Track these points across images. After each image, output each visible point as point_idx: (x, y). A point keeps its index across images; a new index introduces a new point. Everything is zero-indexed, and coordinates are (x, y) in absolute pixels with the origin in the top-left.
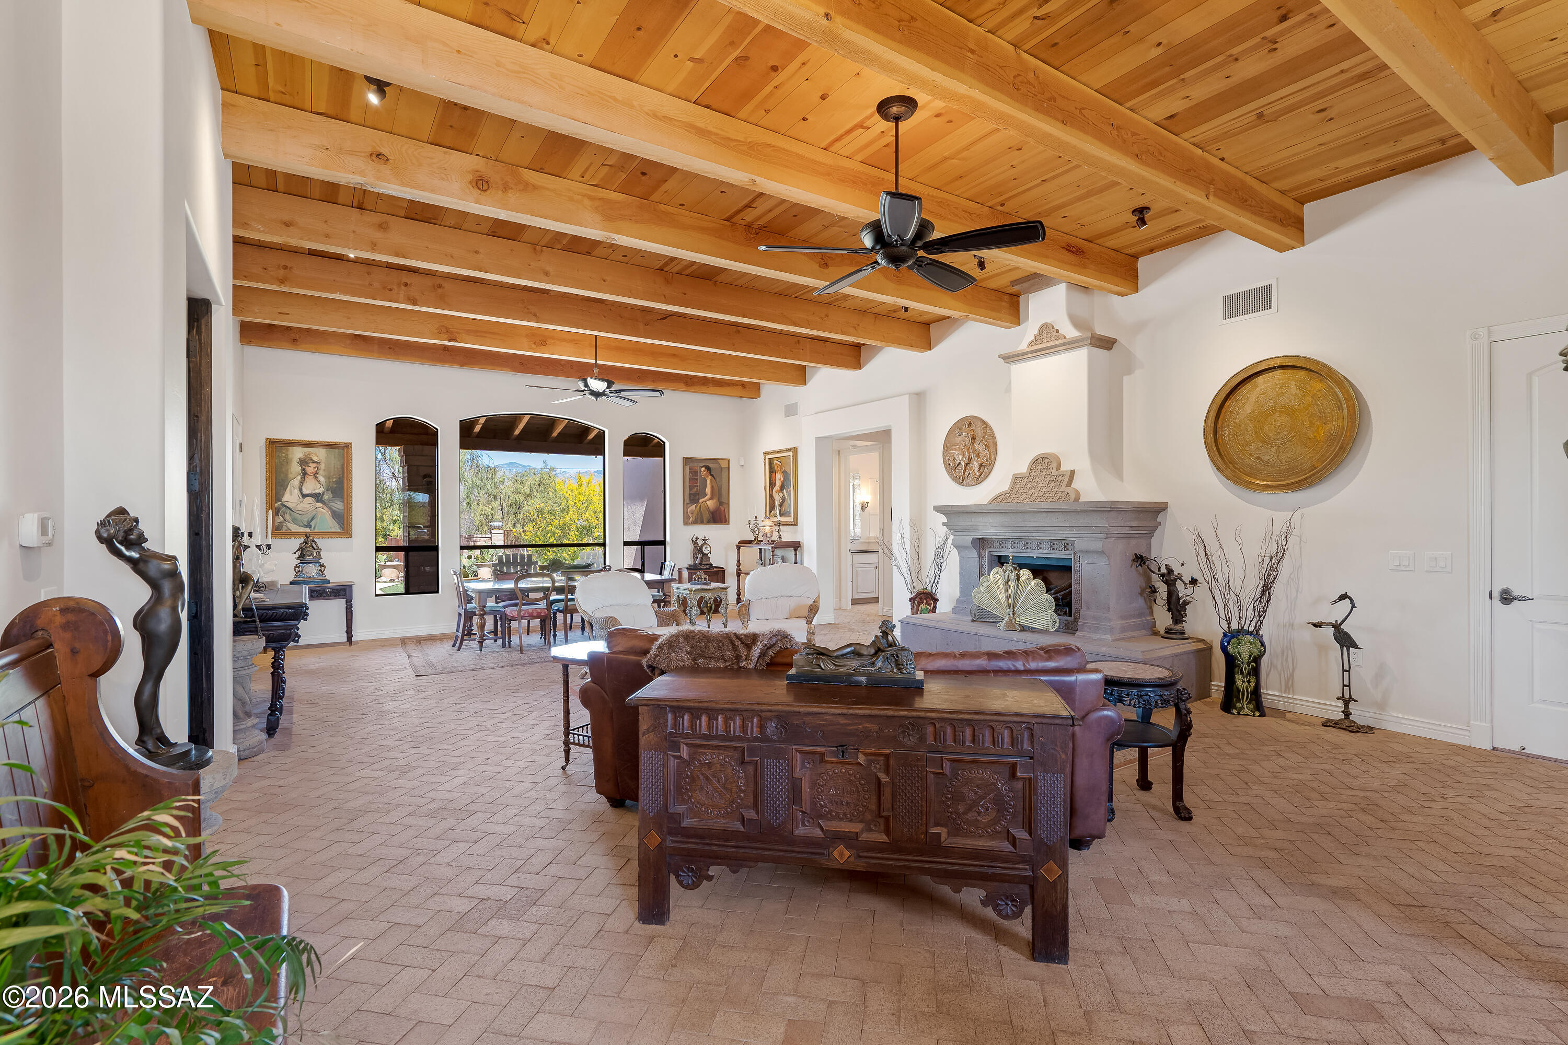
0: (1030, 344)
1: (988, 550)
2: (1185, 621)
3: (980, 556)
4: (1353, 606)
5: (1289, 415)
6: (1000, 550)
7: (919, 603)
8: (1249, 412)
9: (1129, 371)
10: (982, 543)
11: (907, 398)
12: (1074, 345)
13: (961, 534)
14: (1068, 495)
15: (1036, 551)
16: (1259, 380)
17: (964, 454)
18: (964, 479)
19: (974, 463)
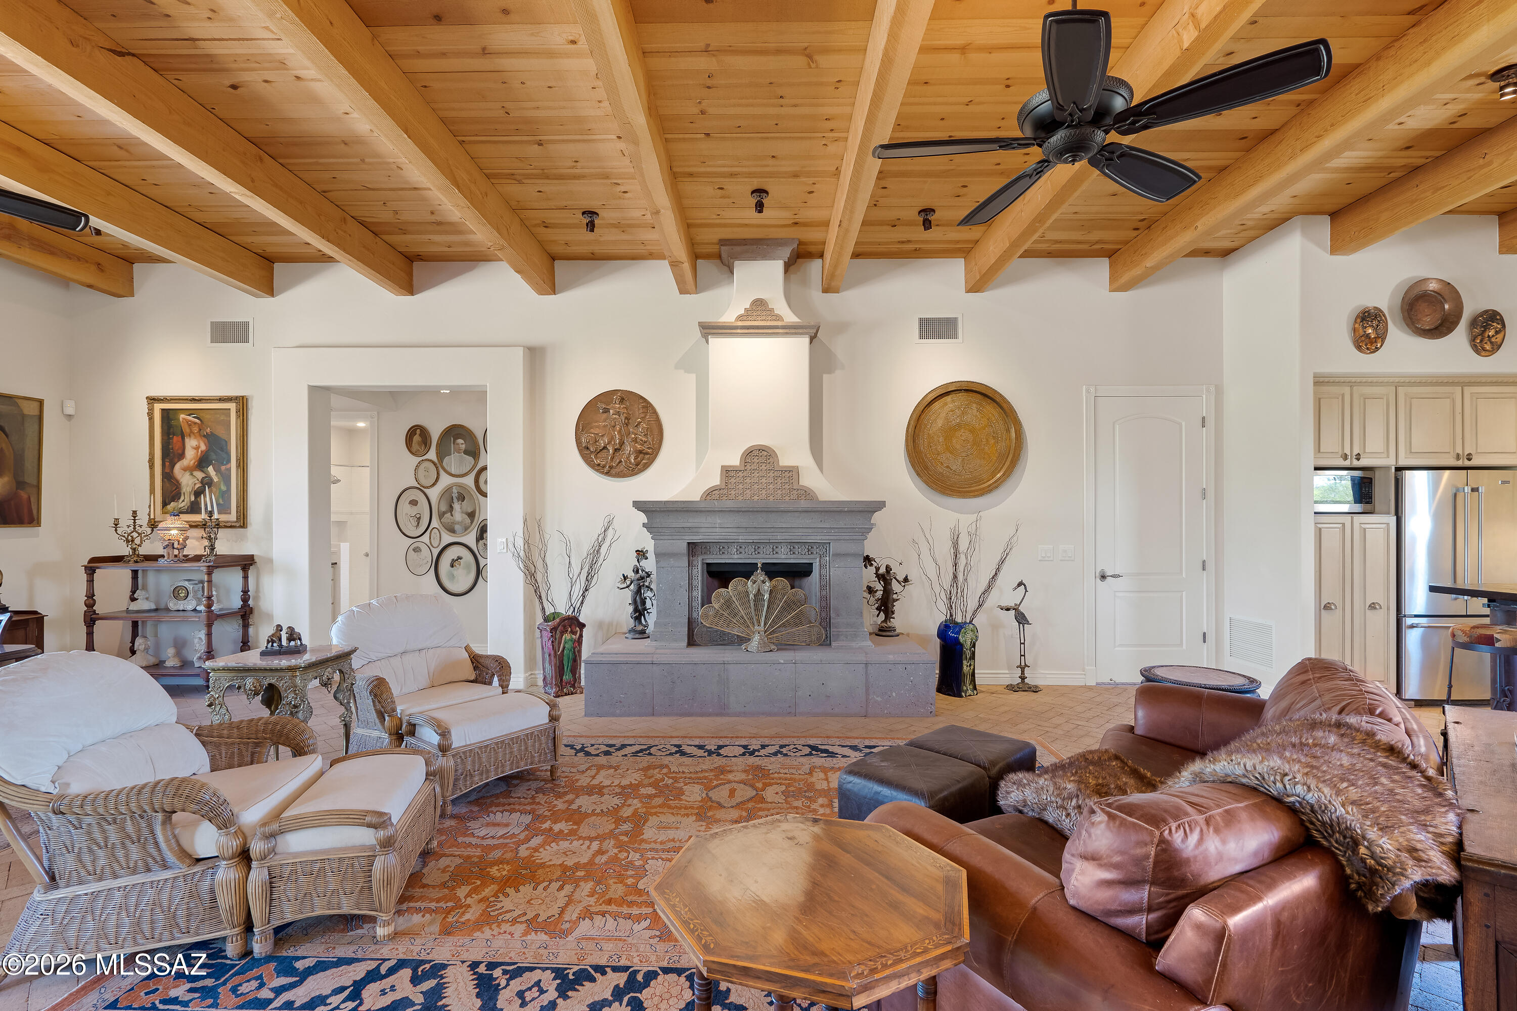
0: (740, 318)
1: (700, 559)
3: (690, 564)
4: (1026, 591)
5: (971, 431)
6: (720, 556)
7: (562, 633)
8: (940, 425)
9: (830, 371)
10: (693, 547)
11: (520, 352)
12: (797, 331)
13: (670, 537)
14: (807, 493)
15: (770, 557)
16: (948, 399)
17: (612, 436)
18: (611, 467)
19: (628, 448)
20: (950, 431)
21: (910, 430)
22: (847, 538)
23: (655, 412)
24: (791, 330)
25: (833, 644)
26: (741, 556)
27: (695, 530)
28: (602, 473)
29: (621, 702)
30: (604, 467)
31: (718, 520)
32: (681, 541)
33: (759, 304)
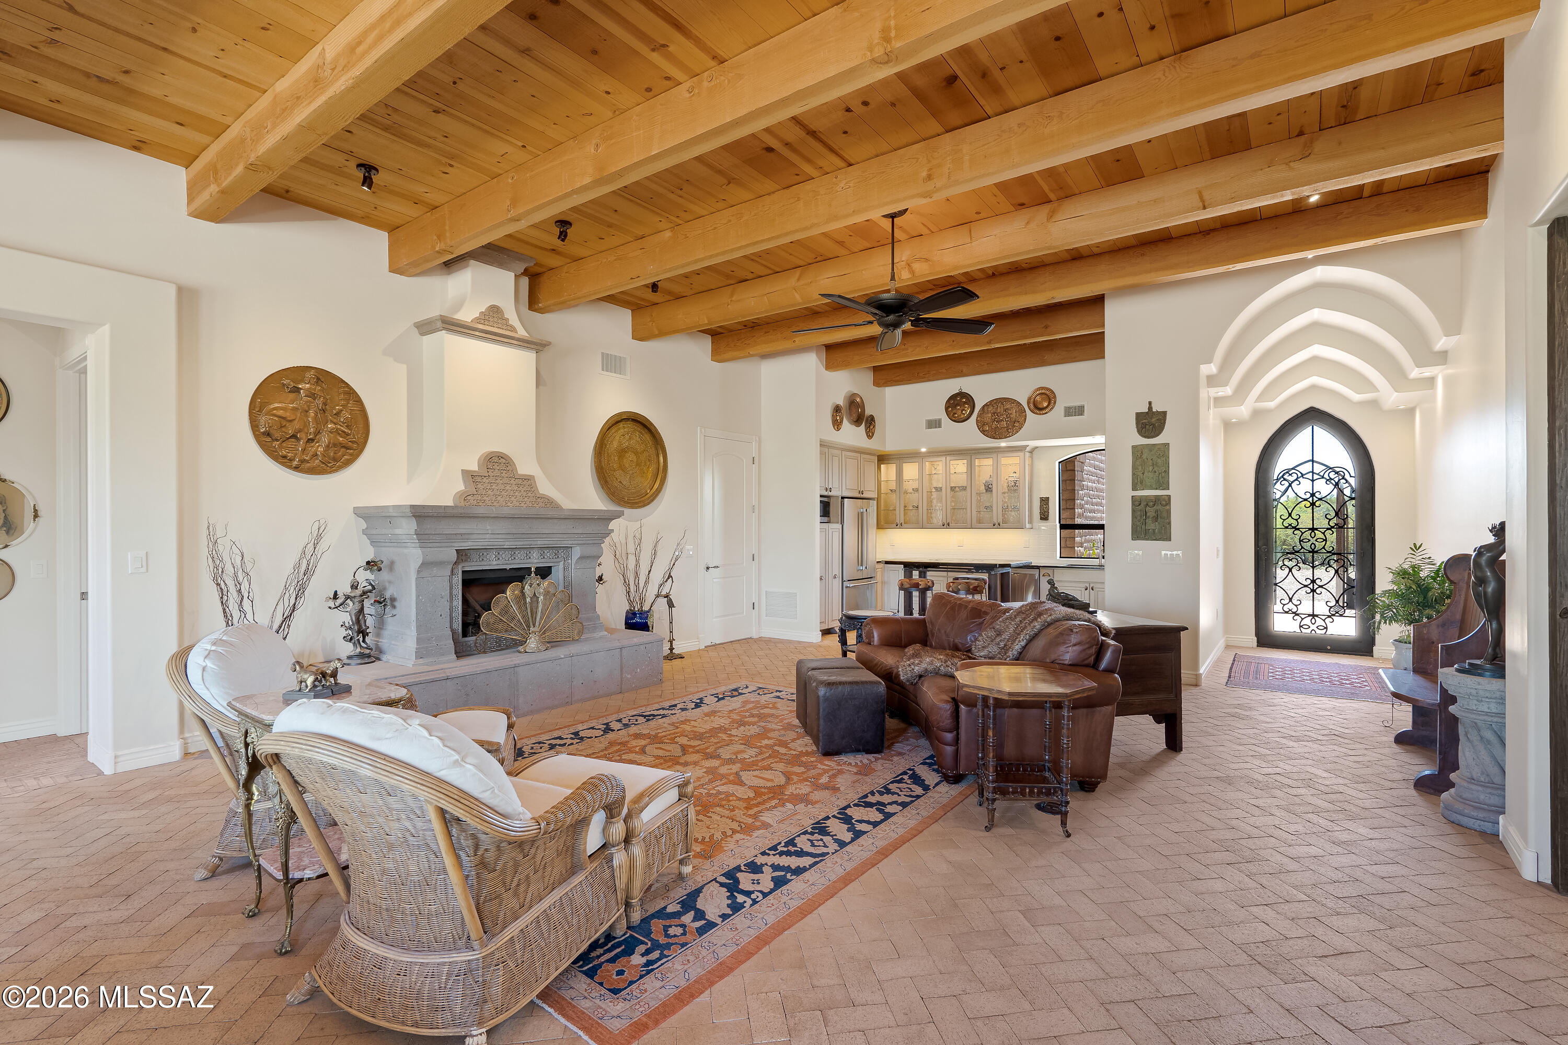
0: (474, 319)
1: (462, 567)
3: (453, 573)
5: (635, 454)
6: (479, 563)
8: (615, 447)
10: (462, 555)
11: (172, 291)
12: (529, 345)
14: (549, 502)
15: (525, 561)
16: (621, 425)
17: (305, 423)
18: (303, 461)
19: (325, 439)
20: (622, 452)
21: (596, 451)
22: (591, 542)
24: (524, 344)
25: (582, 637)
26: (499, 562)
27: (467, 536)
28: (290, 467)
30: (291, 460)
31: (488, 527)
32: (448, 549)
33: (494, 312)
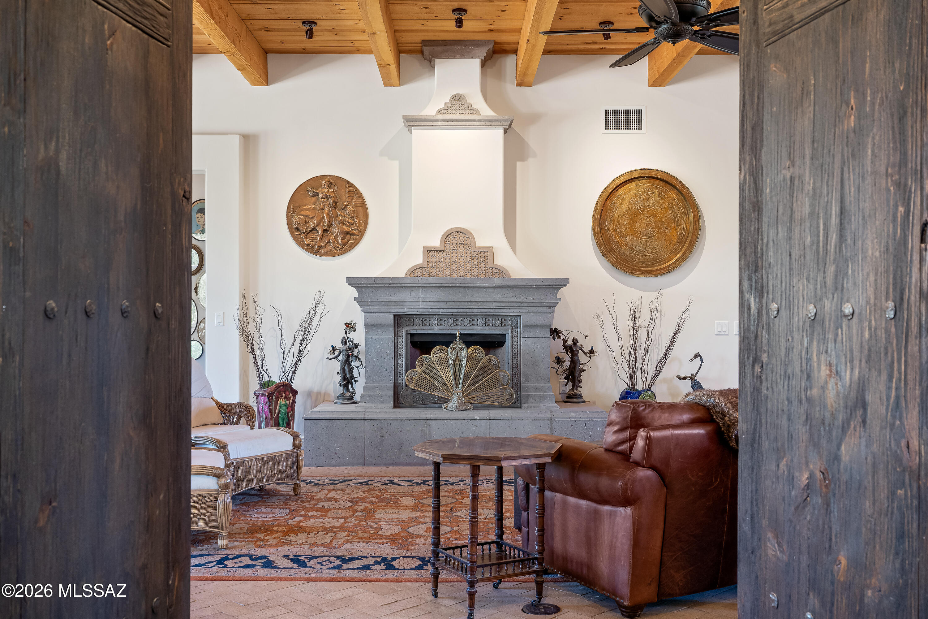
0: (440, 112)
1: (404, 330)
2: (580, 387)
3: (396, 334)
4: (702, 362)
5: (654, 216)
6: (423, 328)
7: (278, 398)
8: (625, 209)
9: (523, 158)
10: (399, 320)
11: (236, 139)
12: (492, 124)
13: (377, 310)
14: (500, 272)
15: (467, 328)
16: (632, 185)
17: (321, 219)
18: (320, 247)
19: (336, 230)
20: (634, 215)
21: (597, 214)
22: (536, 311)
23: (361, 196)
24: (488, 123)
25: (524, 406)
26: (441, 327)
27: (401, 304)
28: (312, 252)
29: (336, 453)
30: (313, 247)
31: (421, 295)
32: (388, 314)
33: (458, 98)
